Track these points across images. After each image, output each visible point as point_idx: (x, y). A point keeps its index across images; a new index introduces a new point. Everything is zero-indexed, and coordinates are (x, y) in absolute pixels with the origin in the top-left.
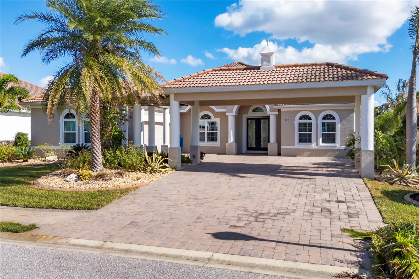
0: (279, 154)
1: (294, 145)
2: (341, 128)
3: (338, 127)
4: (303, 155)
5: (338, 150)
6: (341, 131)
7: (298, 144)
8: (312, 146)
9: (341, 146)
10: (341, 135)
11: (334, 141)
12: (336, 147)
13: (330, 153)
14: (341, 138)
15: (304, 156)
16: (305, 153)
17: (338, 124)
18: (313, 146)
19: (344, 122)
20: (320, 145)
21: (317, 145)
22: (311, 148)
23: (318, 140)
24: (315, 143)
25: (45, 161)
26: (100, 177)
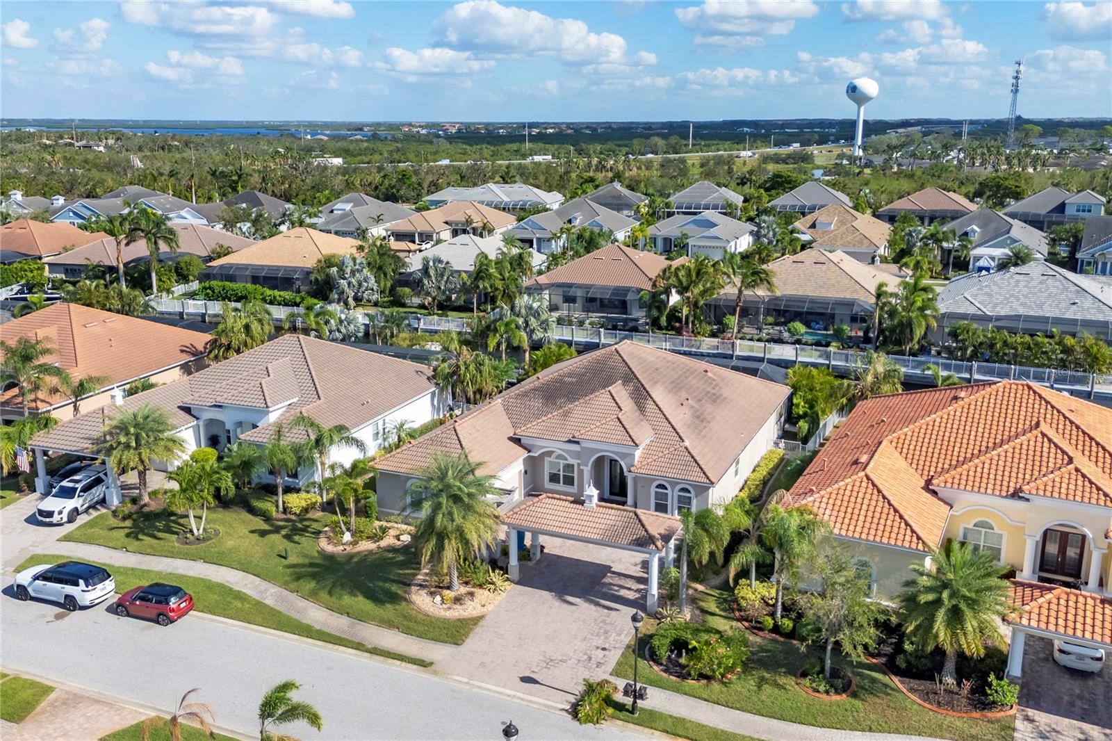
17: (693, 499)
19: (699, 498)
25: (399, 540)
26: (458, 600)
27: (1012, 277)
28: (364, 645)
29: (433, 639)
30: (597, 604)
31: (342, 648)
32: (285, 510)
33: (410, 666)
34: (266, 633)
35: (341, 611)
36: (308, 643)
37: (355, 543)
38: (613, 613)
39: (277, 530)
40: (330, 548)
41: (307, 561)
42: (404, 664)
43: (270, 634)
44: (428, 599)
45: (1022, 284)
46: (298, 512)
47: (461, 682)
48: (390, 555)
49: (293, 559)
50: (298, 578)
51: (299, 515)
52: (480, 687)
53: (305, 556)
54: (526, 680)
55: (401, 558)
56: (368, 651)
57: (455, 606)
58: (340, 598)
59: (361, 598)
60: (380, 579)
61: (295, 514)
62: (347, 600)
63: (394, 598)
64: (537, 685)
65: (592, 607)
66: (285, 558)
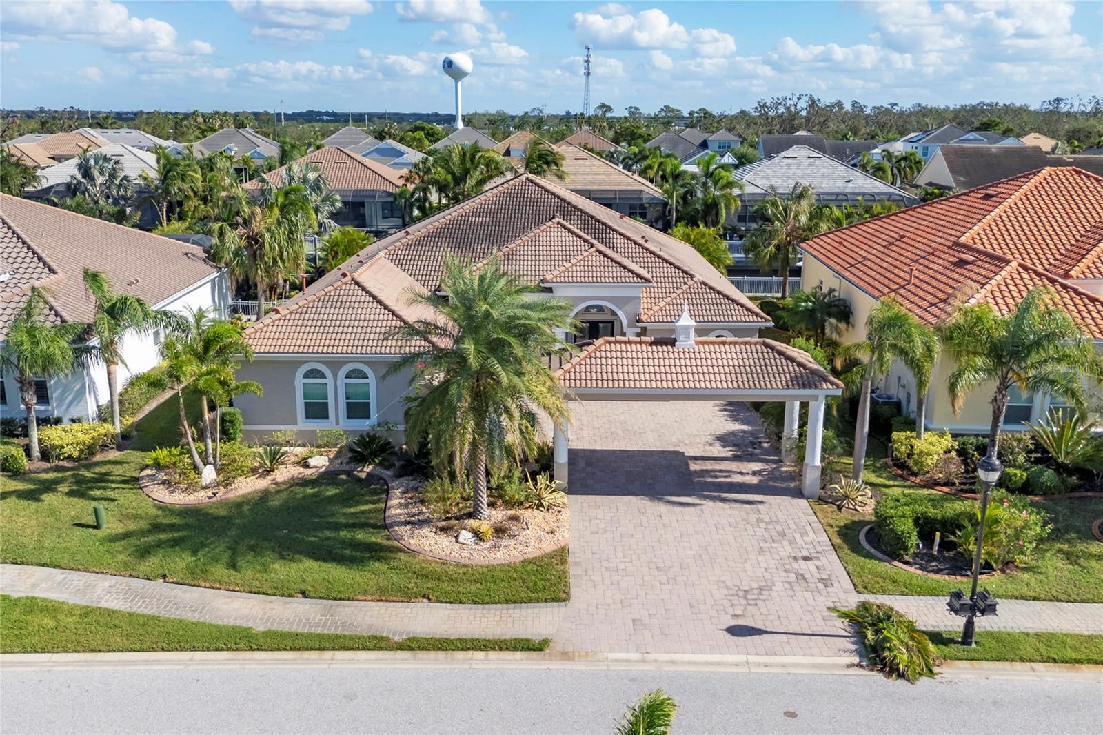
25: (307, 466)
26: (500, 531)
27: (781, 161)
28: (387, 639)
29: (507, 601)
30: (724, 500)
31: (340, 654)
32: (45, 456)
33: (507, 655)
34: (147, 662)
35: (284, 591)
36: (262, 661)
37: (227, 483)
38: (760, 507)
39: (49, 486)
40: (179, 499)
41: (143, 525)
42: (492, 655)
43: (158, 662)
44: (445, 541)
45: (794, 167)
46: (75, 454)
47: (627, 661)
48: (309, 491)
49: (111, 526)
50: (144, 553)
51: (78, 460)
52: (673, 662)
53: (136, 517)
54: (737, 631)
55: (332, 491)
56: (401, 647)
57: (503, 542)
58: (265, 569)
59: (309, 563)
60: (320, 527)
61: (70, 458)
62: (281, 570)
63: (375, 552)
64: (765, 636)
65: (719, 504)
66: (97, 527)
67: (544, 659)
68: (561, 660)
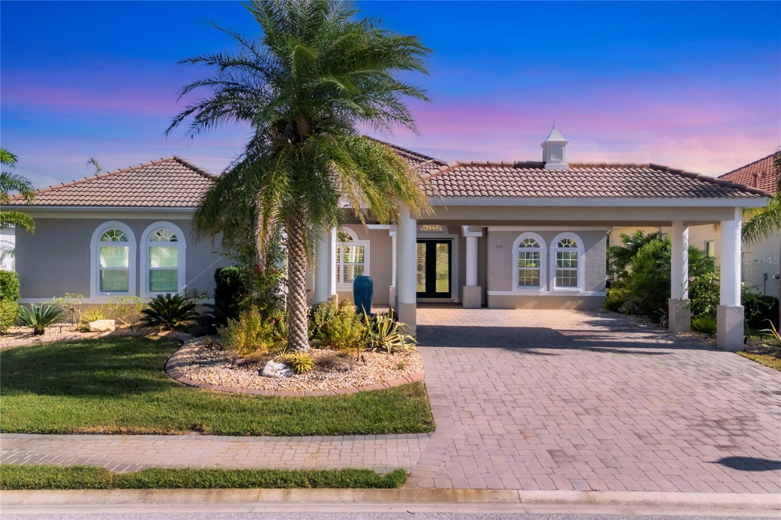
0: (485, 305)
1: (512, 290)
2: (586, 262)
3: (582, 259)
4: (525, 306)
5: (581, 298)
6: (587, 267)
7: (517, 288)
8: (540, 290)
9: (586, 290)
10: (586, 272)
11: (574, 284)
12: (578, 292)
13: (569, 303)
14: (586, 278)
15: (527, 308)
16: (530, 303)
17: (582, 254)
18: (543, 291)
19: (590, 251)
20: (554, 290)
21: (548, 289)
22: (539, 295)
23: (551, 282)
24: (546, 286)
26: (325, 365)
44: (243, 375)
47: (561, 502)
57: (329, 375)
63: (136, 387)
67: (397, 500)
68: (430, 501)
